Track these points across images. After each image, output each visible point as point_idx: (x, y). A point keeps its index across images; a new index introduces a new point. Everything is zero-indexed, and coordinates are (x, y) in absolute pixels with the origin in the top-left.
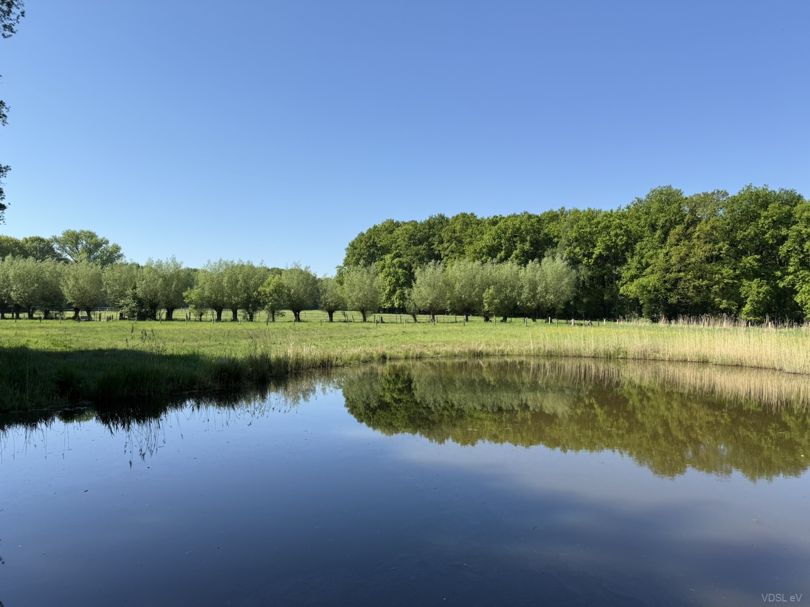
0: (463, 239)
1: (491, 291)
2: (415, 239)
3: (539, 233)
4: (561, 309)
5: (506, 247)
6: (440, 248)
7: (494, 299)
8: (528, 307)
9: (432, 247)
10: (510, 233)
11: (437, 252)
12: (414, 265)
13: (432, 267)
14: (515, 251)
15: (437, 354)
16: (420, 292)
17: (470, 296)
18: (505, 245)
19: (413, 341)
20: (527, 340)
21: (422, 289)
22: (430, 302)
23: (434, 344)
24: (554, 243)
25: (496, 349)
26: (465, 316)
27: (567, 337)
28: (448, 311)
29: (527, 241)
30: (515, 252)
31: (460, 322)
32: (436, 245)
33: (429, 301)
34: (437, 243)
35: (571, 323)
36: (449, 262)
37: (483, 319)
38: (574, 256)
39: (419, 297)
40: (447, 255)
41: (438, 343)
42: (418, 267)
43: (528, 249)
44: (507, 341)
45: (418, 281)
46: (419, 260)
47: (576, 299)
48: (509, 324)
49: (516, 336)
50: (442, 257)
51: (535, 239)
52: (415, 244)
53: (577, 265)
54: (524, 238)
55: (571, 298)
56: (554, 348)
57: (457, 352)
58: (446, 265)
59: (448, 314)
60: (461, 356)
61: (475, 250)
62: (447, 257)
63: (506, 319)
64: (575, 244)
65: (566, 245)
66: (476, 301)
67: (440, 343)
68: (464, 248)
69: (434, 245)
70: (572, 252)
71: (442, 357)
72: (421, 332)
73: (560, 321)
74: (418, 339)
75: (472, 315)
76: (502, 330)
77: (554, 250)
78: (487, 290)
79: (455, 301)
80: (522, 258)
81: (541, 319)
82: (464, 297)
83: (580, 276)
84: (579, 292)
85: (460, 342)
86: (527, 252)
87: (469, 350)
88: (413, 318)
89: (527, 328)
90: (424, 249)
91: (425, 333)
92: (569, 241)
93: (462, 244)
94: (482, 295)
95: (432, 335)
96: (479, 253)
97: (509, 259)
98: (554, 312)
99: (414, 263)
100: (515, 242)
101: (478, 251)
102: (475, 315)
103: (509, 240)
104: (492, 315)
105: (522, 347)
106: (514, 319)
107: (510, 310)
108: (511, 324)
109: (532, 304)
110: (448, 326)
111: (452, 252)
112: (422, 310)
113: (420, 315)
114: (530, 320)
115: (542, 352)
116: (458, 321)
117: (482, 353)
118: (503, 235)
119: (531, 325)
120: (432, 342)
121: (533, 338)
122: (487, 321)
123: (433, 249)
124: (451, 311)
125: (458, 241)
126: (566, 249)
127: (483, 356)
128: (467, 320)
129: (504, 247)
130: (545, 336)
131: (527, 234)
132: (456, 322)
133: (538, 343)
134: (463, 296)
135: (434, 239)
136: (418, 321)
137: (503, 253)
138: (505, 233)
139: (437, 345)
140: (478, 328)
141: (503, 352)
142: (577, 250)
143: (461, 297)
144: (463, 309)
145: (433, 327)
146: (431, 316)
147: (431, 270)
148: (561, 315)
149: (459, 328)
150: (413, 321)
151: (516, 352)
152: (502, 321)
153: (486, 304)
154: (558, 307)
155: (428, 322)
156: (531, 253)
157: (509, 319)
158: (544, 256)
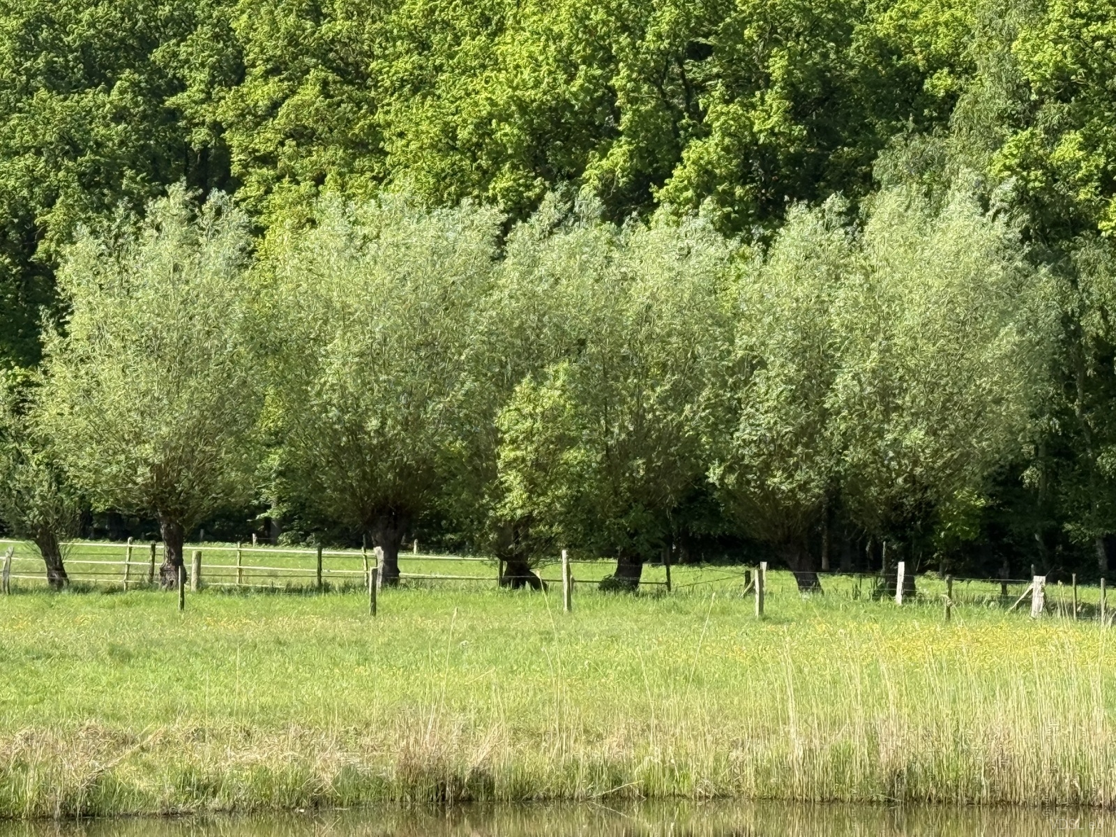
0: (371, 56)
1: (550, 396)
2: (63, 50)
3: (842, 35)
4: (970, 512)
5: (641, 121)
6: (225, 111)
7: (566, 442)
8: (770, 495)
9: (170, 102)
10: (665, 28)
11: (199, 136)
12: (55, 217)
13: (173, 230)
14: (694, 142)
15: (203, 788)
16: (88, 393)
17: (413, 425)
18: (632, 101)
19: (46, 709)
20: (765, 701)
21: (107, 371)
22: (158, 459)
23: (179, 727)
24: (930, 100)
25: (576, 761)
26: (378, 551)
27: (1005, 684)
28: (267, 521)
29: (769, 83)
30: (694, 151)
31: (345, 589)
32: (195, 91)
33: (147, 450)
34: (203, 75)
35: (1027, 602)
36: (276, 199)
37: (495, 573)
38: (1048, 189)
39: (82, 422)
40: (268, 160)
41: (208, 723)
42: (83, 230)
43: (772, 132)
44: (643, 710)
45: (78, 323)
46: (88, 182)
47: (1058, 454)
48: (652, 606)
49: (699, 682)
50: (235, 169)
51: (819, 74)
52: (58, 80)
53: (1065, 244)
54: (751, 67)
55: (1028, 449)
56: (930, 754)
57: (328, 779)
58: (262, 220)
59: (268, 535)
60: (356, 804)
61: (449, 132)
62: (267, 172)
63: (638, 572)
64: (1052, 112)
65: (1001, 117)
66: (448, 458)
67: (223, 723)
68: (379, 117)
69: (183, 88)
70: (1039, 162)
71: (233, 811)
72: (94, 651)
73: (960, 585)
74: (77, 693)
75: (426, 547)
76: (615, 639)
77: (931, 145)
78: (523, 387)
79: (319, 451)
80: (739, 191)
81: (848, 571)
82: (380, 432)
83: (1083, 309)
84: (1076, 407)
85: (349, 714)
86: (766, 154)
87: (406, 767)
88: (39, 562)
89: (767, 627)
90: (120, 115)
91: (122, 656)
92: (1018, 90)
93: (363, 87)
94: (488, 415)
95: (167, 672)
96: (472, 150)
97: (659, 194)
98: (929, 530)
99: (49, 203)
100: (693, 89)
101: (463, 134)
102: (439, 548)
103: (656, 75)
104: (548, 549)
105: (734, 745)
106: (682, 575)
107: (659, 514)
108: (666, 601)
109: (800, 476)
110: (269, 614)
111: (302, 136)
112: (101, 508)
113: (88, 544)
114: (781, 582)
115: (858, 777)
116: (337, 583)
117: (490, 787)
118: (624, 39)
119: (790, 613)
120: (170, 712)
121: (802, 689)
122: (518, 584)
123: (175, 114)
124: (286, 520)
125: (336, 70)
126: (999, 143)
127: (492, 801)
128: (391, 575)
129: (626, 119)
130: (875, 676)
131: (772, 40)
132: (323, 588)
133: (835, 723)
134: (373, 424)
135: (183, 50)
136: (77, 578)
137: (619, 155)
138: (635, 30)
139: (199, 735)
140: (464, 625)
141: (617, 781)
142: (1068, 148)
143: (356, 429)
144: (370, 503)
145: (174, 619)
146: (161, 547)
147: (168, 248)
148: (969, 548)
149: (342, 628)
150: (44, 580)
151: (698, 777)
152: (608, 585)
153: (512, 478)
154: (950, 498)
155: (140, 587)
156: (794, 160)
157: (651, 573)
158: (871, 185)
